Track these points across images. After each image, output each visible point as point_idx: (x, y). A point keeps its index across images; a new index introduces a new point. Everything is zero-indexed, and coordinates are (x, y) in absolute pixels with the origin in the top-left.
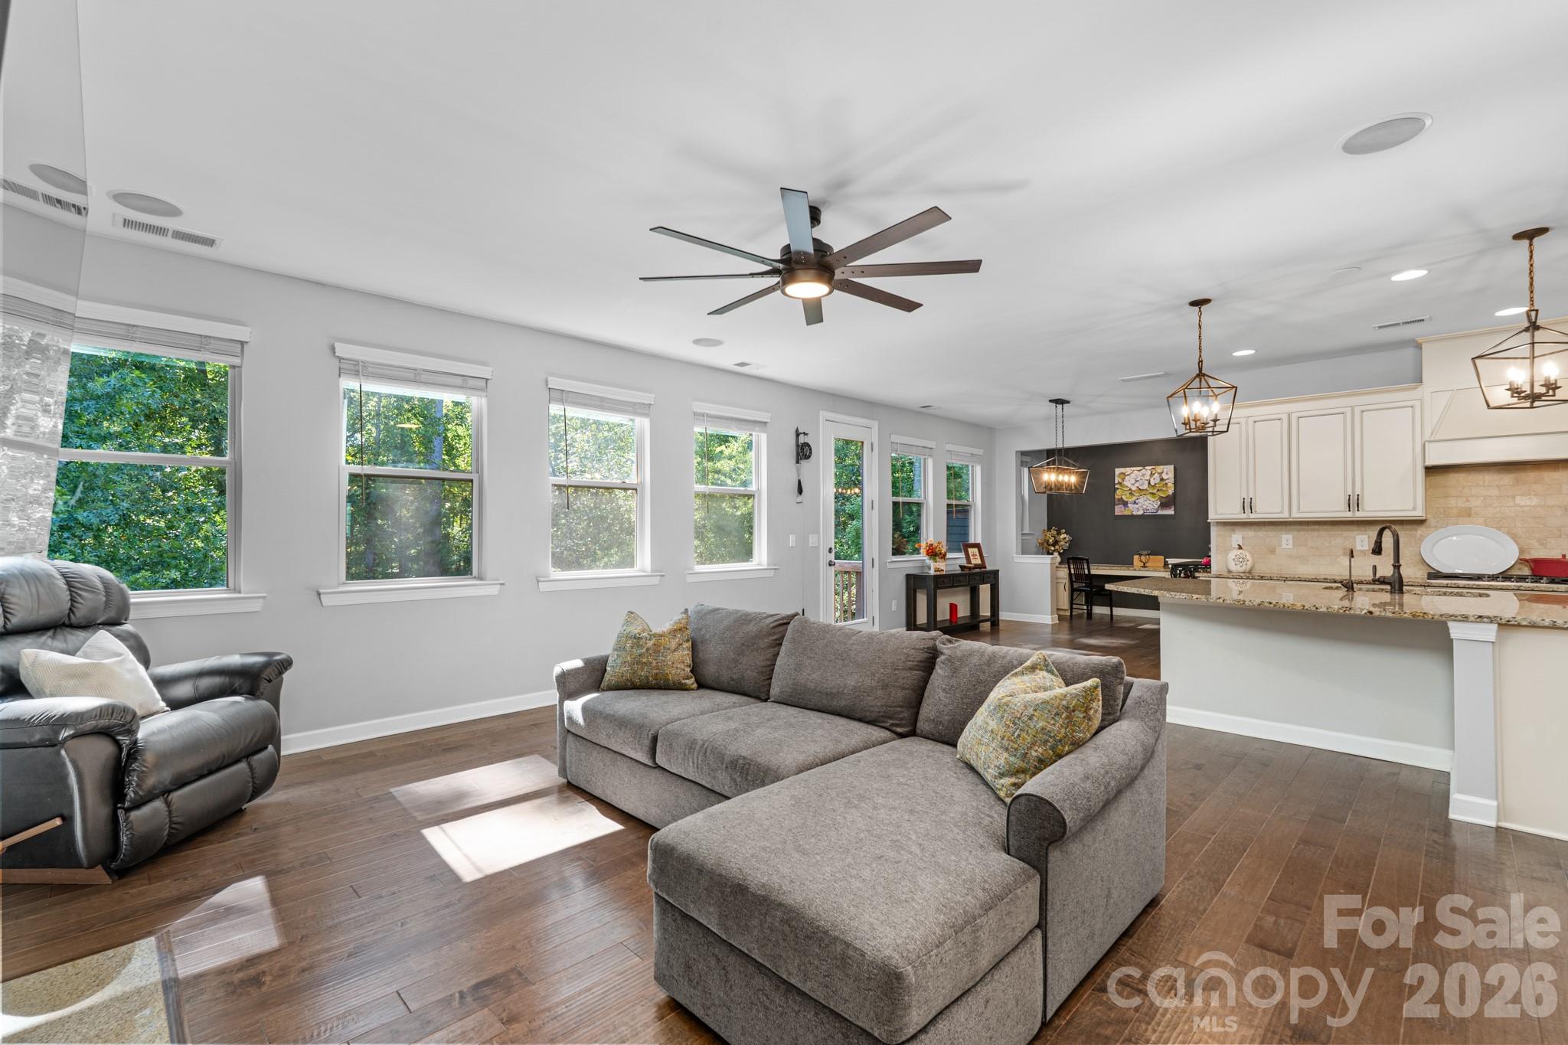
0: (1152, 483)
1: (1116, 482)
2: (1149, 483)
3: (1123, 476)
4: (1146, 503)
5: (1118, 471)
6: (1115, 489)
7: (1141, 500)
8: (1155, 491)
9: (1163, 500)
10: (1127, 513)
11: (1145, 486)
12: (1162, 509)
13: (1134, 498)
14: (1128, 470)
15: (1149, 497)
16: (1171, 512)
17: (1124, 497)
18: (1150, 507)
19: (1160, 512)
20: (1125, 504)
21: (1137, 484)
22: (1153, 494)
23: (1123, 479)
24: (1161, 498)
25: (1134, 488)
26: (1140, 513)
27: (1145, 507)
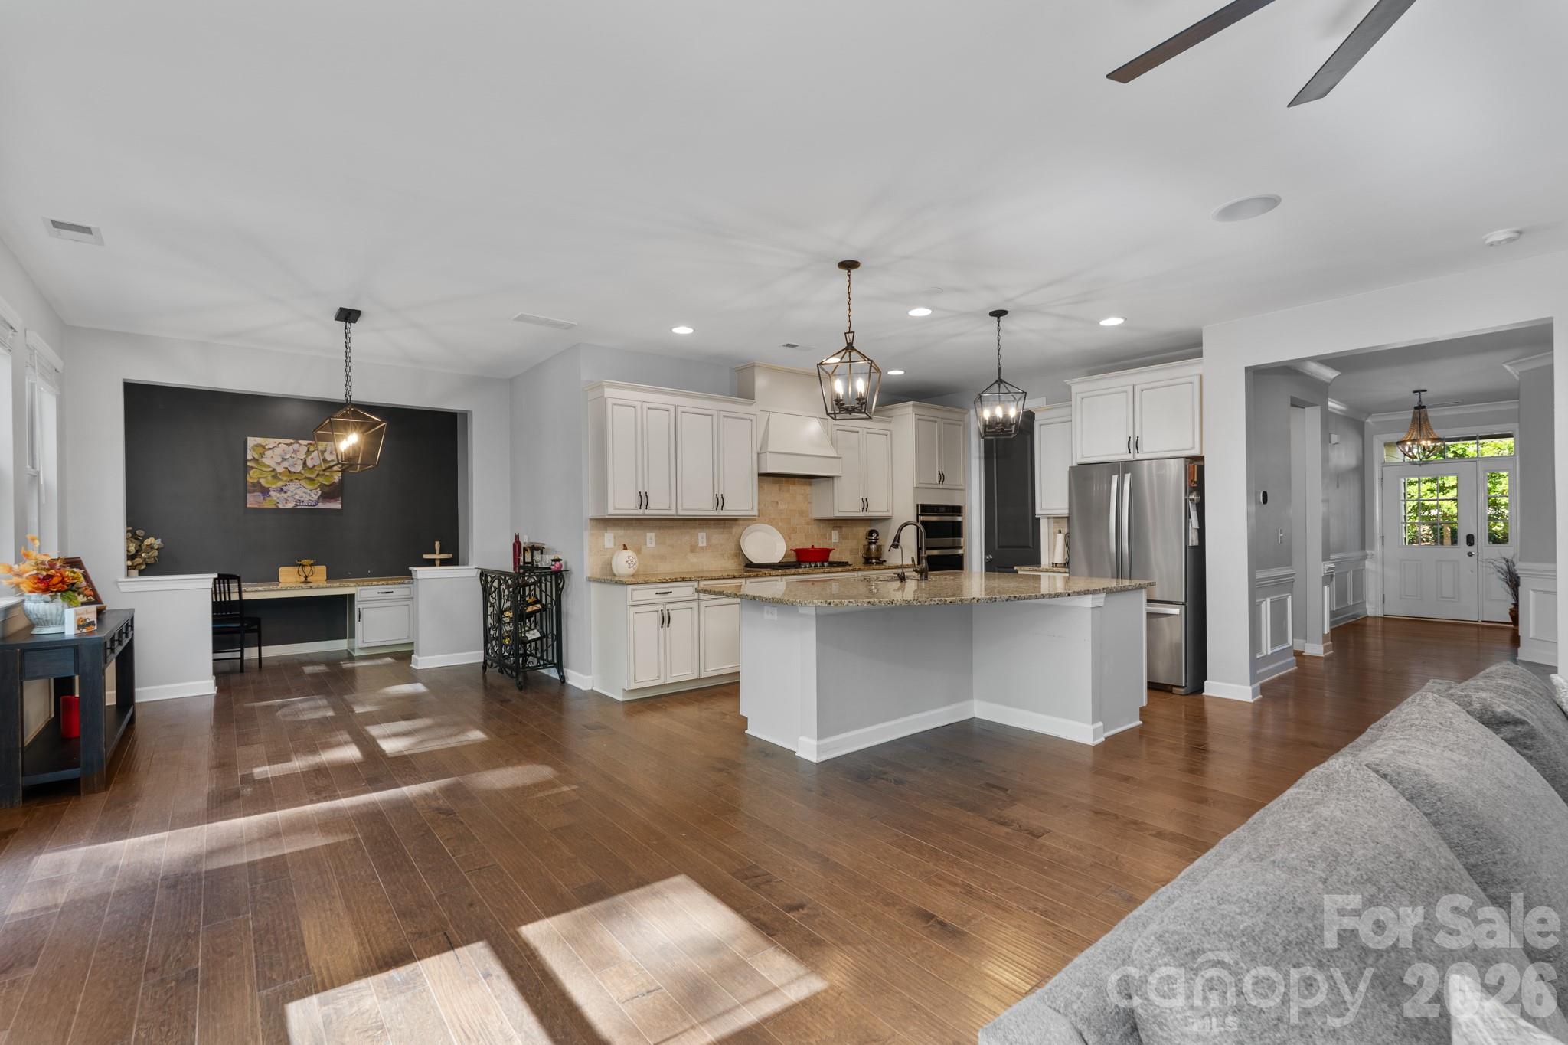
0: (310, 464)
1: (249, 457)
2: (305, 464)
3: (261, 450)
4: (300, 492)
5: (252, 441)
6: (246, 469)
7: (292, 487)
8: (313, 476)
9: (326, 489)
10: (268, 504)
11: (299, 468)
12: (323, 502)
13: (280, 484)
14: (270, 442)
15: (303, 483)
16: (337, 506)
17: (262, 481)
18: (306, 498)
19: (321, 506)
20: (265, 491)
21: (285, 464)
22: (311, 479)
23: (262, 455)
24: (322, 486)
25: (280, 469)
26: (290, 505)
27: (297, 497)
